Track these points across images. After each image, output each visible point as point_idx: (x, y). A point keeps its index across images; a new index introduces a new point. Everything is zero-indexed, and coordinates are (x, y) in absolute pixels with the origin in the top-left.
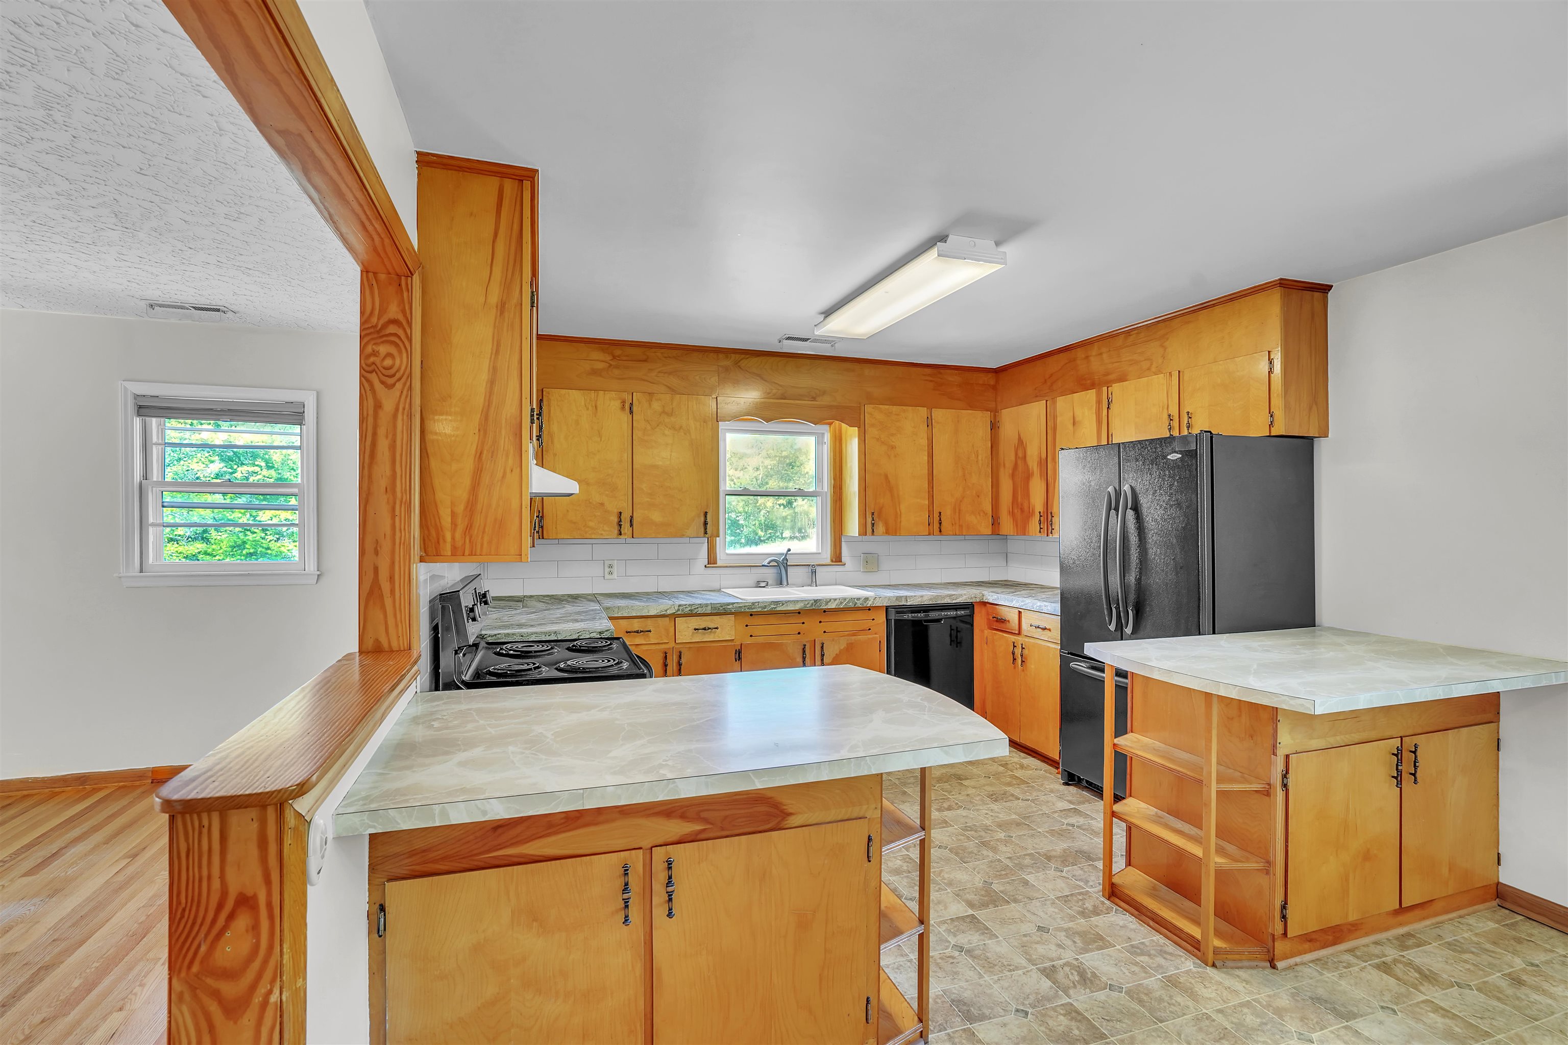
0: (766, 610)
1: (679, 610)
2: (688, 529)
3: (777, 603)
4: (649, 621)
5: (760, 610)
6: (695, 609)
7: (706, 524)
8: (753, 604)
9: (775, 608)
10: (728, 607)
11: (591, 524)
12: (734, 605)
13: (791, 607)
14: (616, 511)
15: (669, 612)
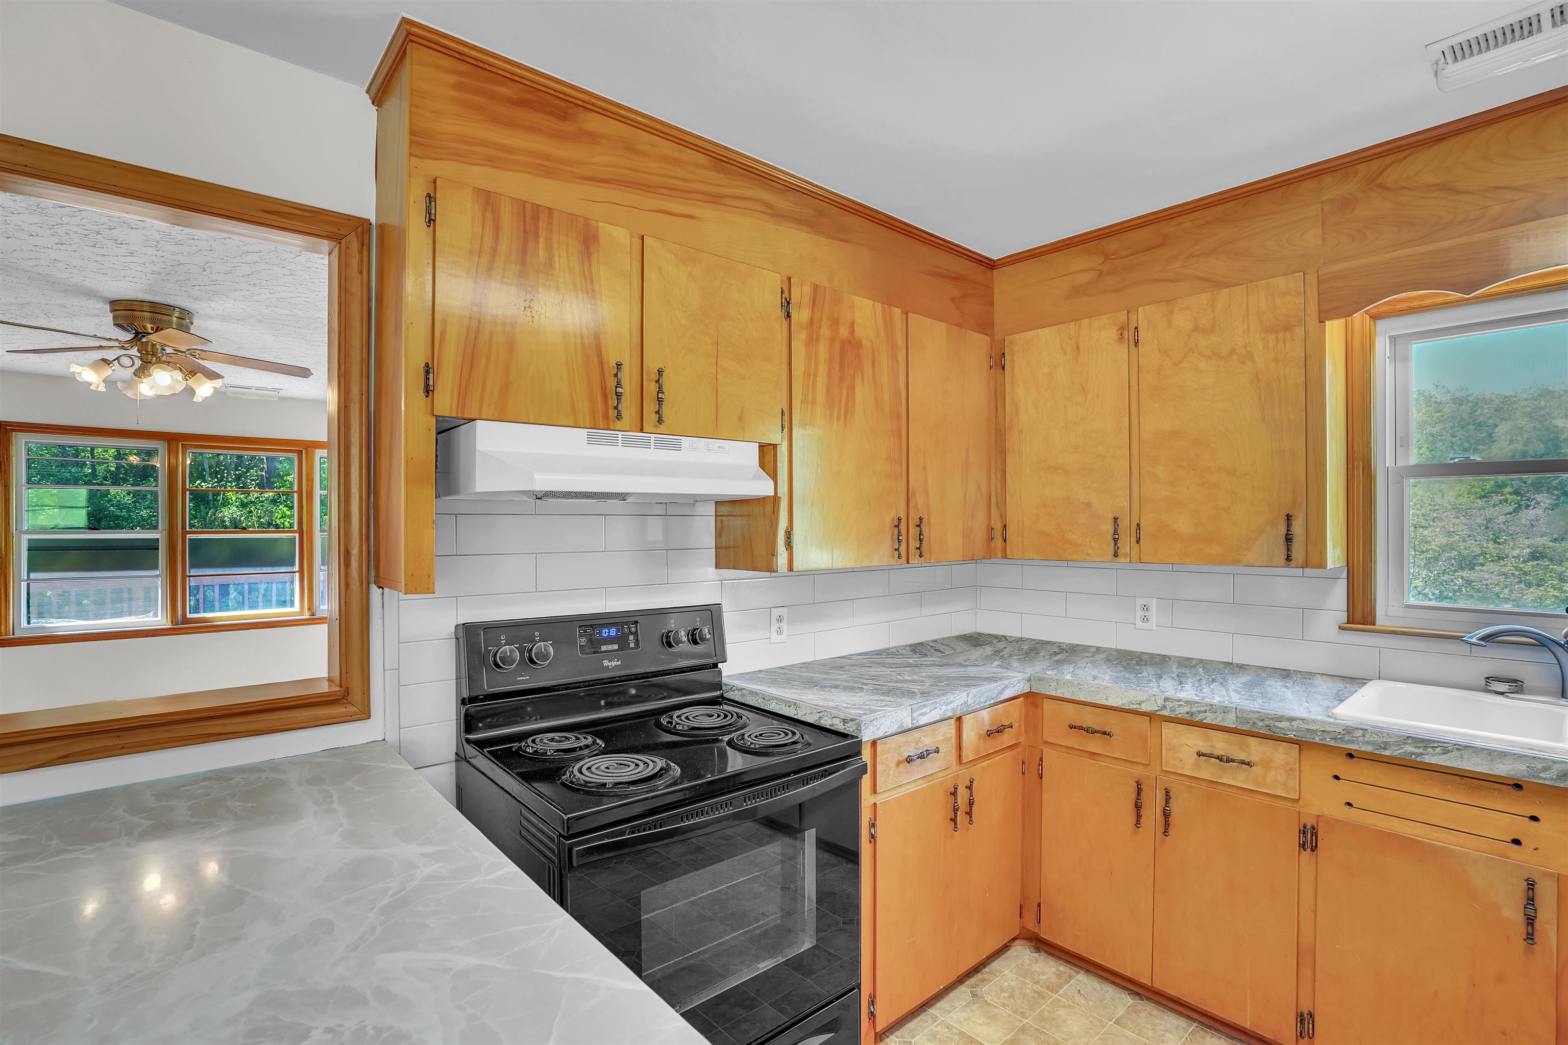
0: (1387, 753)
1: (1164, 707)
2: (1248, 550)
3: (1426, 743)
4: (1113, 716)
5: (1369, 748)
6: (1199, 712)
7: (1288, 539)
8: (1349, 730)
9: (1418, 755)
10: (1278, 724)
11: (1073, 537)
12: (1294, 723)
13: (1501, 769)
14: (1110, 516)
15: (1145, 708)
